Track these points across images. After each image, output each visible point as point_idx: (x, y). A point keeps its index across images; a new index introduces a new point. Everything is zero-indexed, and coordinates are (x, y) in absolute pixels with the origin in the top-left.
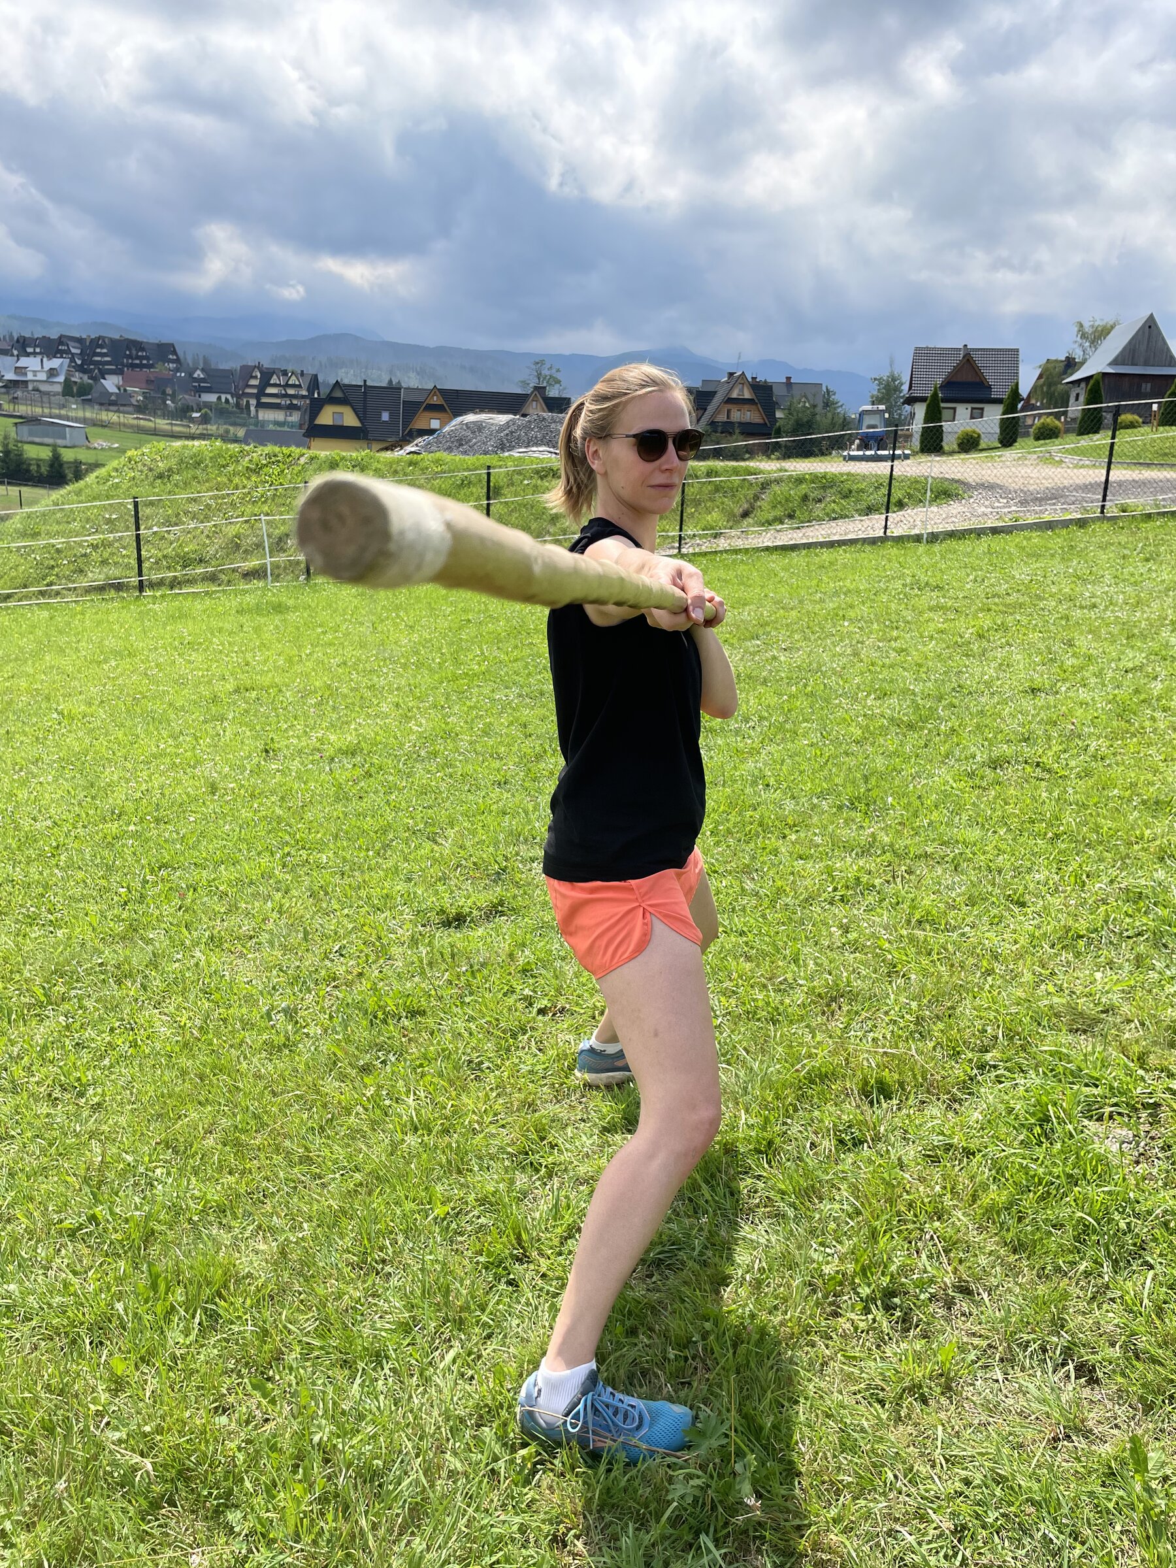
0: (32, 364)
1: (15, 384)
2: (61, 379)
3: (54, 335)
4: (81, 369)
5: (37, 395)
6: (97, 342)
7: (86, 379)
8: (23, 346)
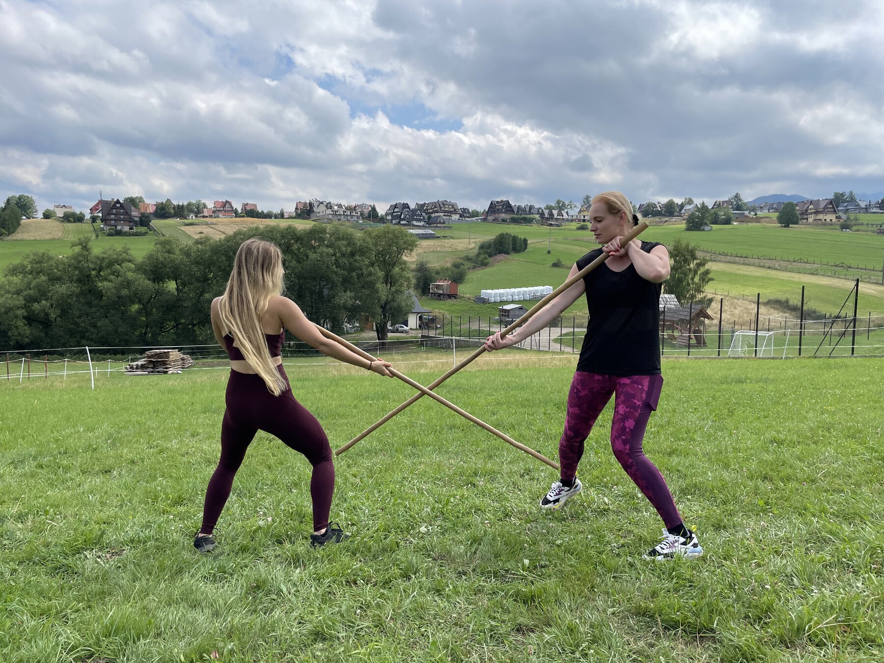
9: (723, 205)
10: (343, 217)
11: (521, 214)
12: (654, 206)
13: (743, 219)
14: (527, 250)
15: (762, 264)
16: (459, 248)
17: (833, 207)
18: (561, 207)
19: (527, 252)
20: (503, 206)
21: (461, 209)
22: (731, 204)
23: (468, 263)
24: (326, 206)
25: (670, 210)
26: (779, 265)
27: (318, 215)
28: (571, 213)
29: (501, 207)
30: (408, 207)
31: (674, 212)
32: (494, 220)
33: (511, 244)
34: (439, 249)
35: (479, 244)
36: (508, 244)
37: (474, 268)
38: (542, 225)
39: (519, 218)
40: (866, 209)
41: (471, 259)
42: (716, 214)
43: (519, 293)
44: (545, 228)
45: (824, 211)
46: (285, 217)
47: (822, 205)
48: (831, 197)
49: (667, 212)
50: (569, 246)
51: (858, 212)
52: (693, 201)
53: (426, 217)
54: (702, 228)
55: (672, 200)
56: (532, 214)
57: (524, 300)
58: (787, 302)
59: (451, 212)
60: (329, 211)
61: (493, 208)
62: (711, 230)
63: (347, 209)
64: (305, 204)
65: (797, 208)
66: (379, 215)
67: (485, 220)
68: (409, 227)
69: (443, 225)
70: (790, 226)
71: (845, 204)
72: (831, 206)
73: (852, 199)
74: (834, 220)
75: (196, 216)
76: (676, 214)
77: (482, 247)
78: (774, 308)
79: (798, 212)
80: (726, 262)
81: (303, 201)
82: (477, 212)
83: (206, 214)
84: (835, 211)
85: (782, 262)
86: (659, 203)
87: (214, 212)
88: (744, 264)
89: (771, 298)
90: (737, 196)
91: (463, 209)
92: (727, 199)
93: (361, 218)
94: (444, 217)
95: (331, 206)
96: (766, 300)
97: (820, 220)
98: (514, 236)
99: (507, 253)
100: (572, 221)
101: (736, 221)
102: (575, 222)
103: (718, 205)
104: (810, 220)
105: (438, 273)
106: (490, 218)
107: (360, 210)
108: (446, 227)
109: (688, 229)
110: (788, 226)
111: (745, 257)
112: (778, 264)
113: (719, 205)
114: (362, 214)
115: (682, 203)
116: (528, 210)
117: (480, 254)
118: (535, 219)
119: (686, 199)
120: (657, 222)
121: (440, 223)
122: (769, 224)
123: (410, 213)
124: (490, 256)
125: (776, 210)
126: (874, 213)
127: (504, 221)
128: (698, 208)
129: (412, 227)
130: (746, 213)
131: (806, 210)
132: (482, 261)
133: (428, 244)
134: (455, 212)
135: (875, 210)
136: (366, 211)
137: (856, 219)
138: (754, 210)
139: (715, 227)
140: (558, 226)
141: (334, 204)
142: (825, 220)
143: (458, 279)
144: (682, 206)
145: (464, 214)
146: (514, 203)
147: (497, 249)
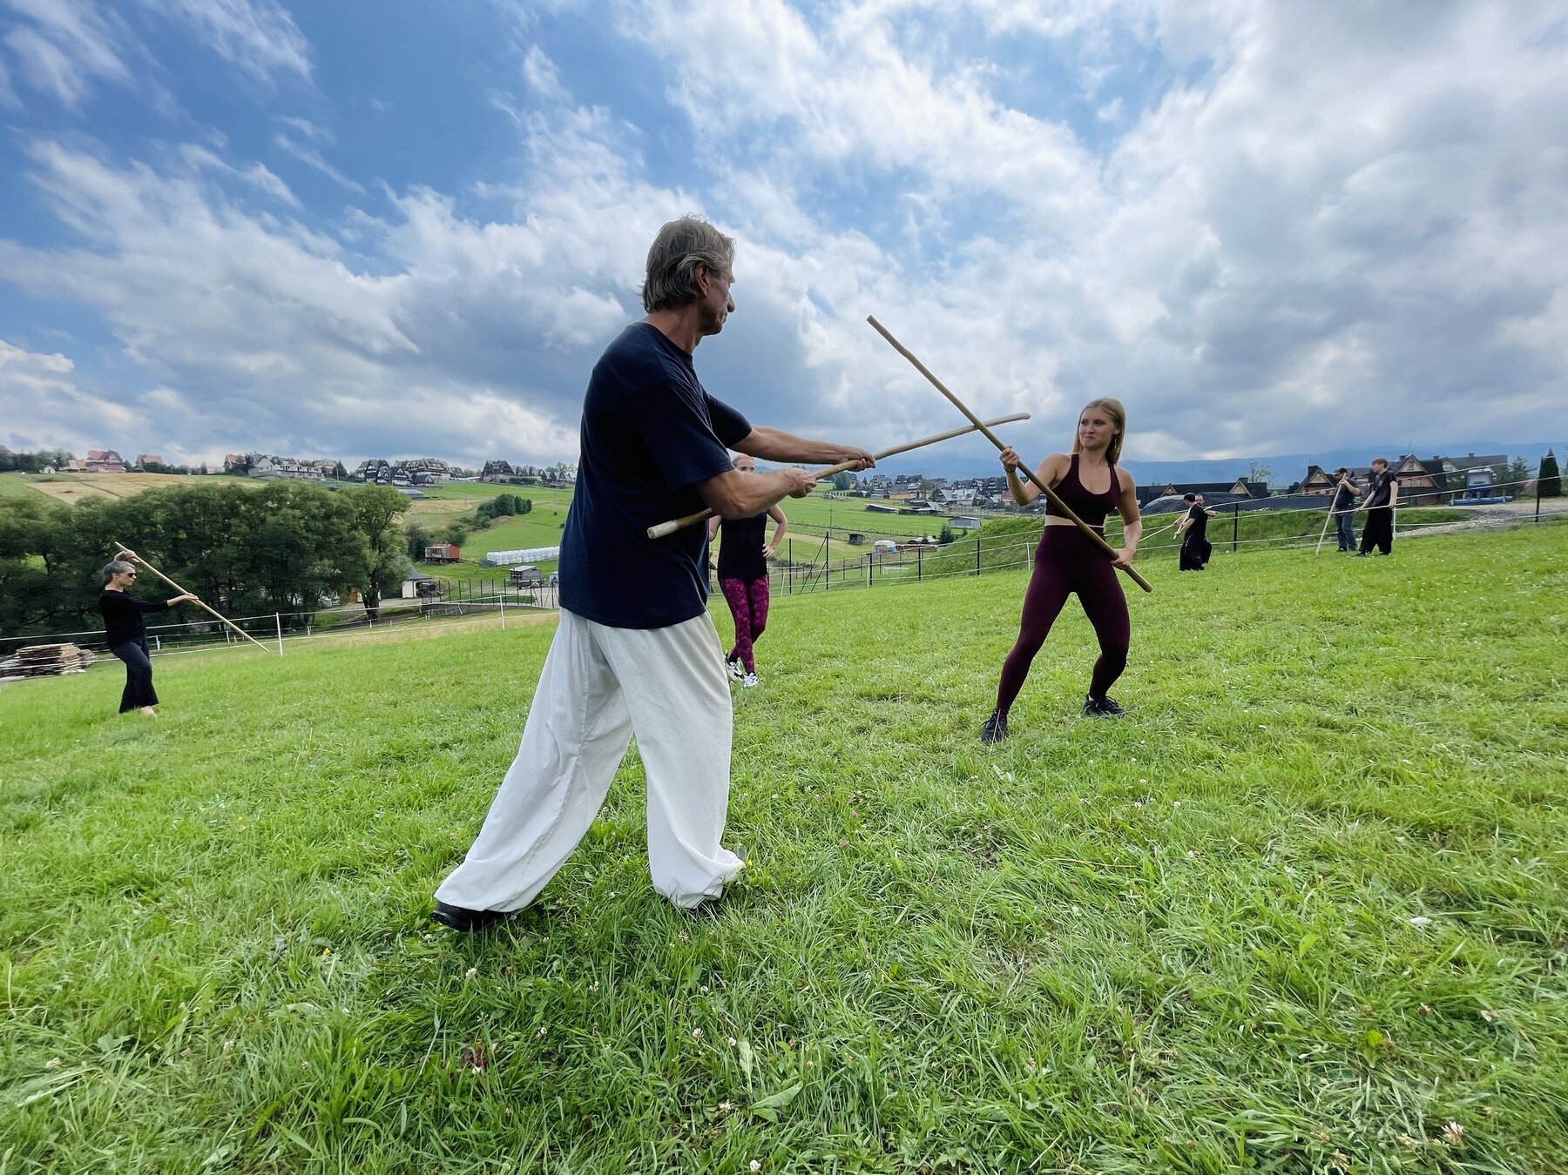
0: (959, 492)
1: (951, 502)
2: (972, 498)
3: (971, 479)
4: (982, 493)
5: (960, 507)
6: (990, 480)
7: (984, 497)
8: (957, 485)
10: (297, 474)
11: (521, 475)
14: (531, 511)
16: (454, 510)
18: (563, 470)
19: (532, 513)
20: (500, 466)
21: (452, 469)
23: (467, 525)
24: (273, 461)
27: (261, 471)
29: (498, 468)
30: (387, 465)
32: (490, 481)
33: (513, 506)
34: (431, 510)
35: (478, 505)
37: (475, 530)
38: (544, 487)
39: (519, 479)
41: (471, 521)
43: (529, 555)
44: (549, 491)
46: (209, 473)
53: (410, 475)
56: (533, 475)
59: (440, 471)
60: (277, 467)
61: (489, 470)
63: (302, 465)
64: (240, 458)
66: (348, 472)
67: (481, 480)
68: (391, 487)
69: (431, 485)
75: (57, 470)
77: (481, 509)
81: (236, 455)
82: (471, 473)
83: (73, 465)
87: (89, 464)
91: (455, 468)
93: (322, 475)
94: (433, 477)
95: (279, 462)
98: (516, 497)
99: (510, 514)
105: (432, 536)
106: (487, 478)
107: (321, 466)
108: (435, 487)
114: (324, 471)
116: (528, 472)
117: (479, 515)
118: (536, 481)
121: (428, 482)
123: (390, 472)
124: (491, 517)
127: (502, 481)
129: (395, 487)
132: (483, 522)
134: (445, 471)
136: (329, 468)
140: (561, 488)
141: (284, 460)
143: (457, 542)
145: (455, 474)
146: (513, 464)
147: (499, 510)
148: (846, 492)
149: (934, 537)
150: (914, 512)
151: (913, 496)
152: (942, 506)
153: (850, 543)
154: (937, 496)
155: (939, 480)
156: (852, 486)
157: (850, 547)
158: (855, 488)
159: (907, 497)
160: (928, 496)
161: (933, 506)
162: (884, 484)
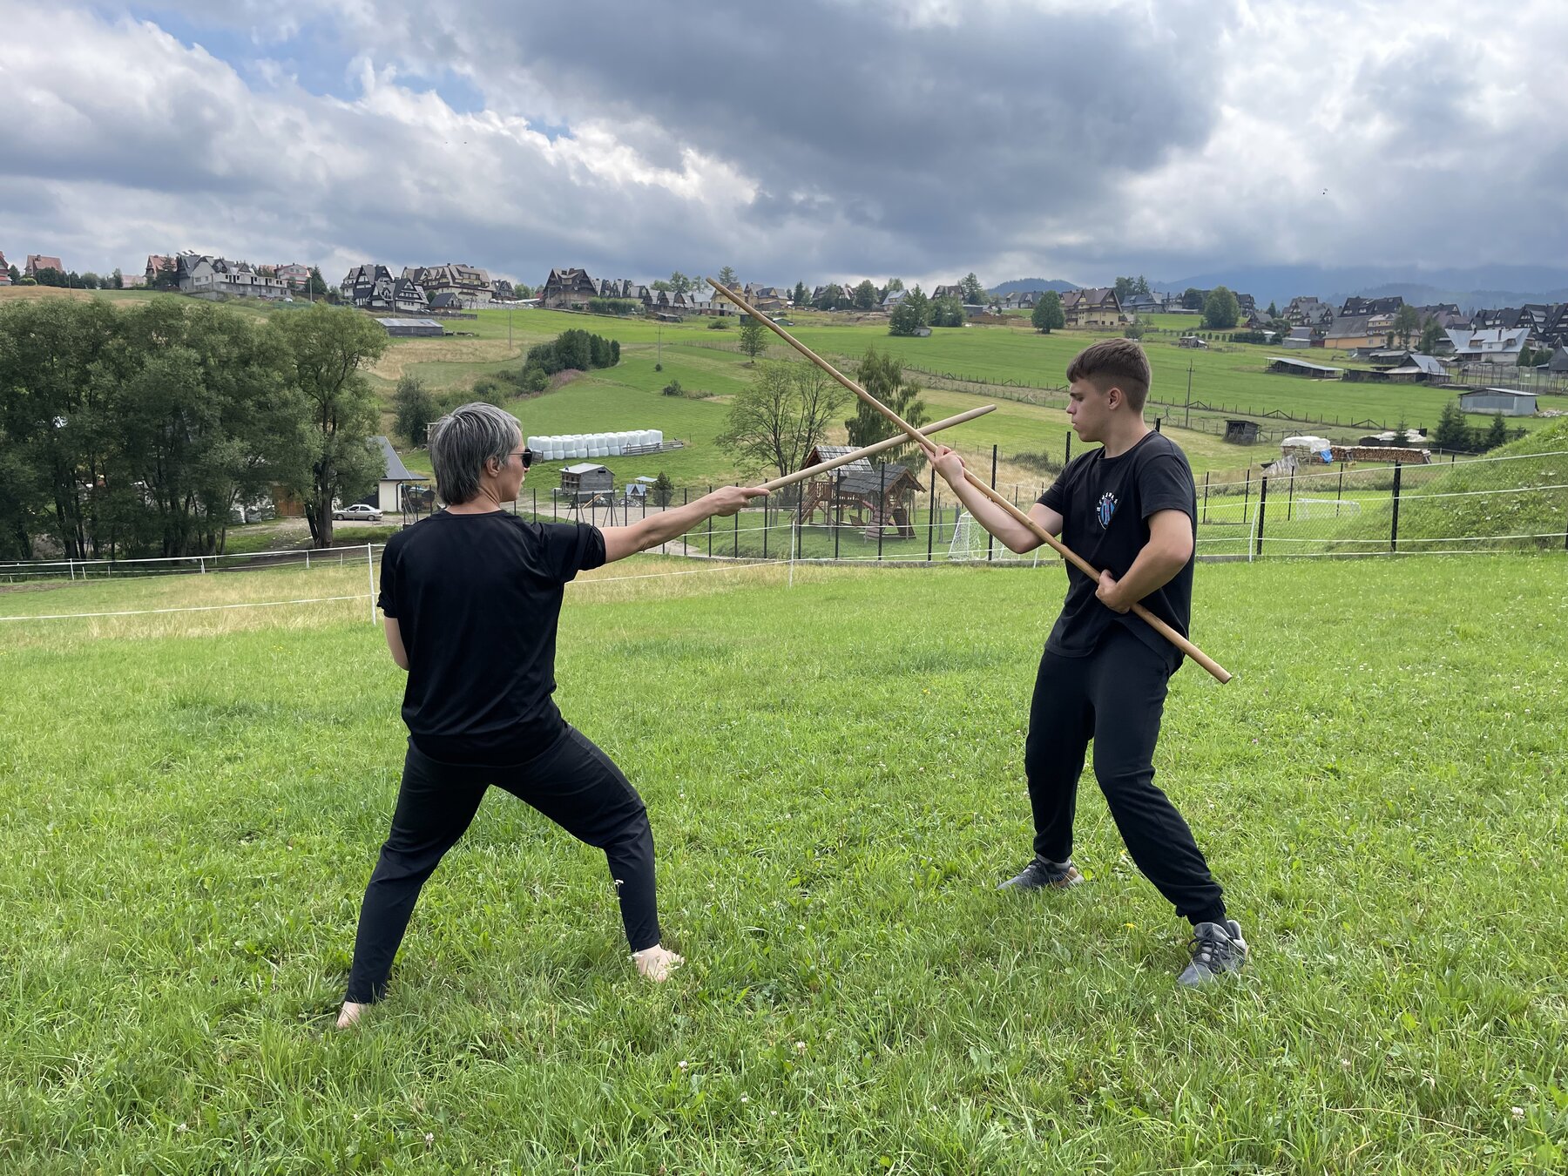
0: (1489, 336)
1: (1468, 356)
2: (1518, 349)
3: (1517, 306)
4: (1543, 338)
5: (1489, 367)
6: (1564, 309)
7: (1546, 348)
8: (1483, 319)
9: (949, 293)
10: (250, 289)
11: (609, 297)
12: (839, 290)
13: (980, 318)
14: (618, 364)
15: (1008, 394)
16: (489, 357)
17: (1115, 302)
18: (681, 287)
19: (620, 366)
20: (574, 279)
21: (494, 282)
22: (962, 293)
23: (508, 384)
24: (214, 267)
25: (865, 300)
26: (1035, 396)
27: (196, 284)
28: (699, 298)
29: (570, 282)
30: (387, 275)
31: (871, 303)
32: (558, 306)
33: (589, 350)
34: (449, 356)
35: (528, 350)
36: (584, 351)
37: (518, 394)
38: (646, 318)
39: (604, 303)
40: (1163, 307)
41: (514, 378)
42: (939, 309)
43: (601, 442)
44: (653, 325)
45: (1101, 308)
46: (125, 286)
47: (1099, 299)
48: (1113, 285)
49: (860, 303)
50: (695, 358)
51: (1150, 310)
52: (902, 286)
53: (426, 294)
54: (916, 331)
55: (868, 281)
56: (629, 296)
57: (610, 456)
58: (1045, 457)
59: (475, 288)
60: (221, 277)
61: (555, 285)
62: (929, 335)
63: (259, 273)
64: (168, 260)
65: (1062, 302)
67: (541, 305)
68: (390, 314)
69: (459, 312)
70: (1051, 331)
71: (1133, 298)
72: (1112, 300)
73: (1143, 290)
74: (1116, 323)
76: (875, 305)
77: (533, 355)
78: (1025, 468)
79: (1063, 309)
80: (952, 391)
81: (162, 255)
82: (526, 290)
84: (1117, 308)
85: (1039, 392)
86: (847, 286)
88: (980, 394)
89: (1020, 452)
90: (971, 280)
91: (499, 282)
92: (954, 283)
93: (289, 292)
94: (461, 297)
95: (224, 267)
96: (1012, 455)
97: (1096, 322)
98: (594, 336)
99: (582, 368)
100: (701, 312)
101: (969, 322)
102: (707, 314)
103: (941, 293)
104: (1081, 322)
105: (441, 404)
106: (551, 301)
107: (287, 276)
108: (465, 315)
109: (893, 334)
110: (1048, 332)
111: (982, 383)
112: (1031, 394)
113: (944, 292)
114: (291, 285)
115: (885, 288)
116: (621, 289)
117: (530, 368)
118: (634, 306)
119: (891, 281)
120: (845, 320)
121: (453, 307)
122: (1019, 329)
123: (392, 287)
124: (549, 372)
125: (1031, 305)
126: (1174, 312)
127: (577, 308)
128: (909, 296)
129: (395, 314)
130: (985, 307)
131: (1076, 306)
132: (533, 381)
133: (429, 346)
134: (483, 287)
135: (1176, 308)
136: (300, 280)
137: (1148, 323)
138: (996, 304)
139: (937, 330)
140: (675, 320)
141: (231, 264)
142: (1103, 323)
144: (884, 293)
145: (502, 292)
146: (596, 276)
147: (562, 360)
148: (1232, 332)
149: (1423, 432)
150: (1379, 377)
151: (1377, 342)
152: (1444, 365)
153: (1229, 439)
154: (1434, 342)
155: (1442, 307)
156: (1242, 320)
157: (1226, 447)
158: (1248, 325)
159: (1365, 344)
160: (1413, 343)
161: (1425, 363)
162: (1315, 317)
